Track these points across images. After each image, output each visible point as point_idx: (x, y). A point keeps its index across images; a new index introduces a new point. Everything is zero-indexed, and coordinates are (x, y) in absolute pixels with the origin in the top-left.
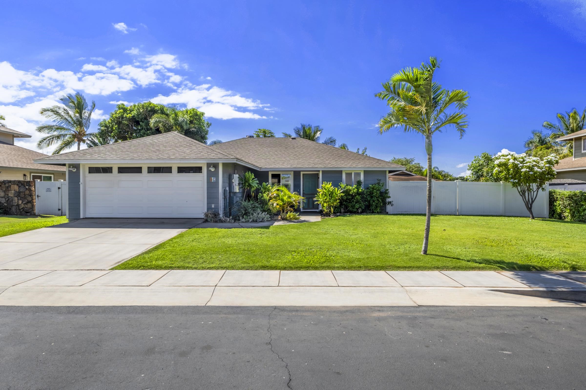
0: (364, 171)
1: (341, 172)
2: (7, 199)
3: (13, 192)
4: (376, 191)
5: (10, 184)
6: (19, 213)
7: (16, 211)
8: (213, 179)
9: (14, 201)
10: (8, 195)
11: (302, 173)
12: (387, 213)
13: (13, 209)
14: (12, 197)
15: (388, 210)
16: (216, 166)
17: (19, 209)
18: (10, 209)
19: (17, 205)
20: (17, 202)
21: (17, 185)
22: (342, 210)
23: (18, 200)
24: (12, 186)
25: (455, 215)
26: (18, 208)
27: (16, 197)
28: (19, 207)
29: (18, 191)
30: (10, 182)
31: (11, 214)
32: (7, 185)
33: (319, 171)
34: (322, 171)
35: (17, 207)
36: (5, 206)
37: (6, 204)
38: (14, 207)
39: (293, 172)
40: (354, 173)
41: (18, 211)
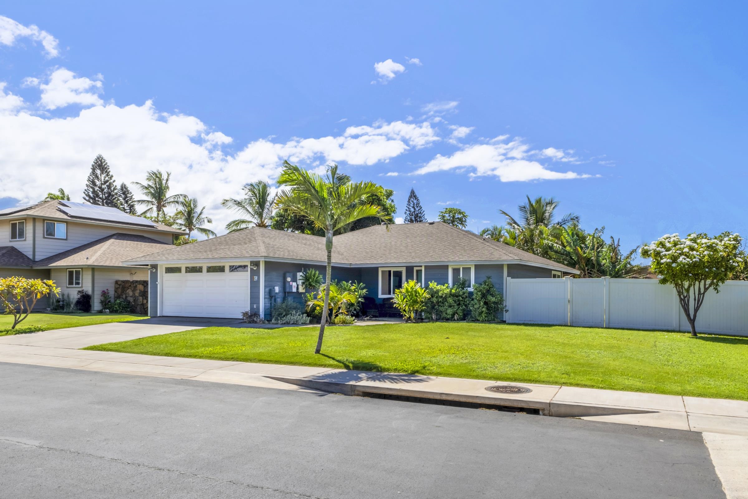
0: (475, 265)
1: (447, 267)
2: (134, 298)
3: (138, 291)
4: (477, 292)
5: (137, 284)
6: (144, 312)
7: (141, 310)
8: (256, 278)
9: (139, 301)
10: (135, 294)
11: (415, 269)
12: (504, 322)
13: (138, 308)
14: (137, 296)
15: (506, 317)
16: (257, 264)
17: (144, 308)
18: (136, 308)
19: (141, 304)
20: (142, 301)
21: (143, 285)
22: (434, 317)
23: (143, 299)
24: (138, 285)
25: (602, 328)
26: (142, 308)
27: (141, 296)
28: (143, 306)
29: (143, 290)
30: (137, 282)
31: (137, 313)
32: (135, 285)
33: (421, 266)
34: (425, 266)
35: (142, 306)
36: (133, 305)
37: (133, 303)
38: (138, 306)
39: (405, 267)
40: (463, 268)
41: (143, 310)
